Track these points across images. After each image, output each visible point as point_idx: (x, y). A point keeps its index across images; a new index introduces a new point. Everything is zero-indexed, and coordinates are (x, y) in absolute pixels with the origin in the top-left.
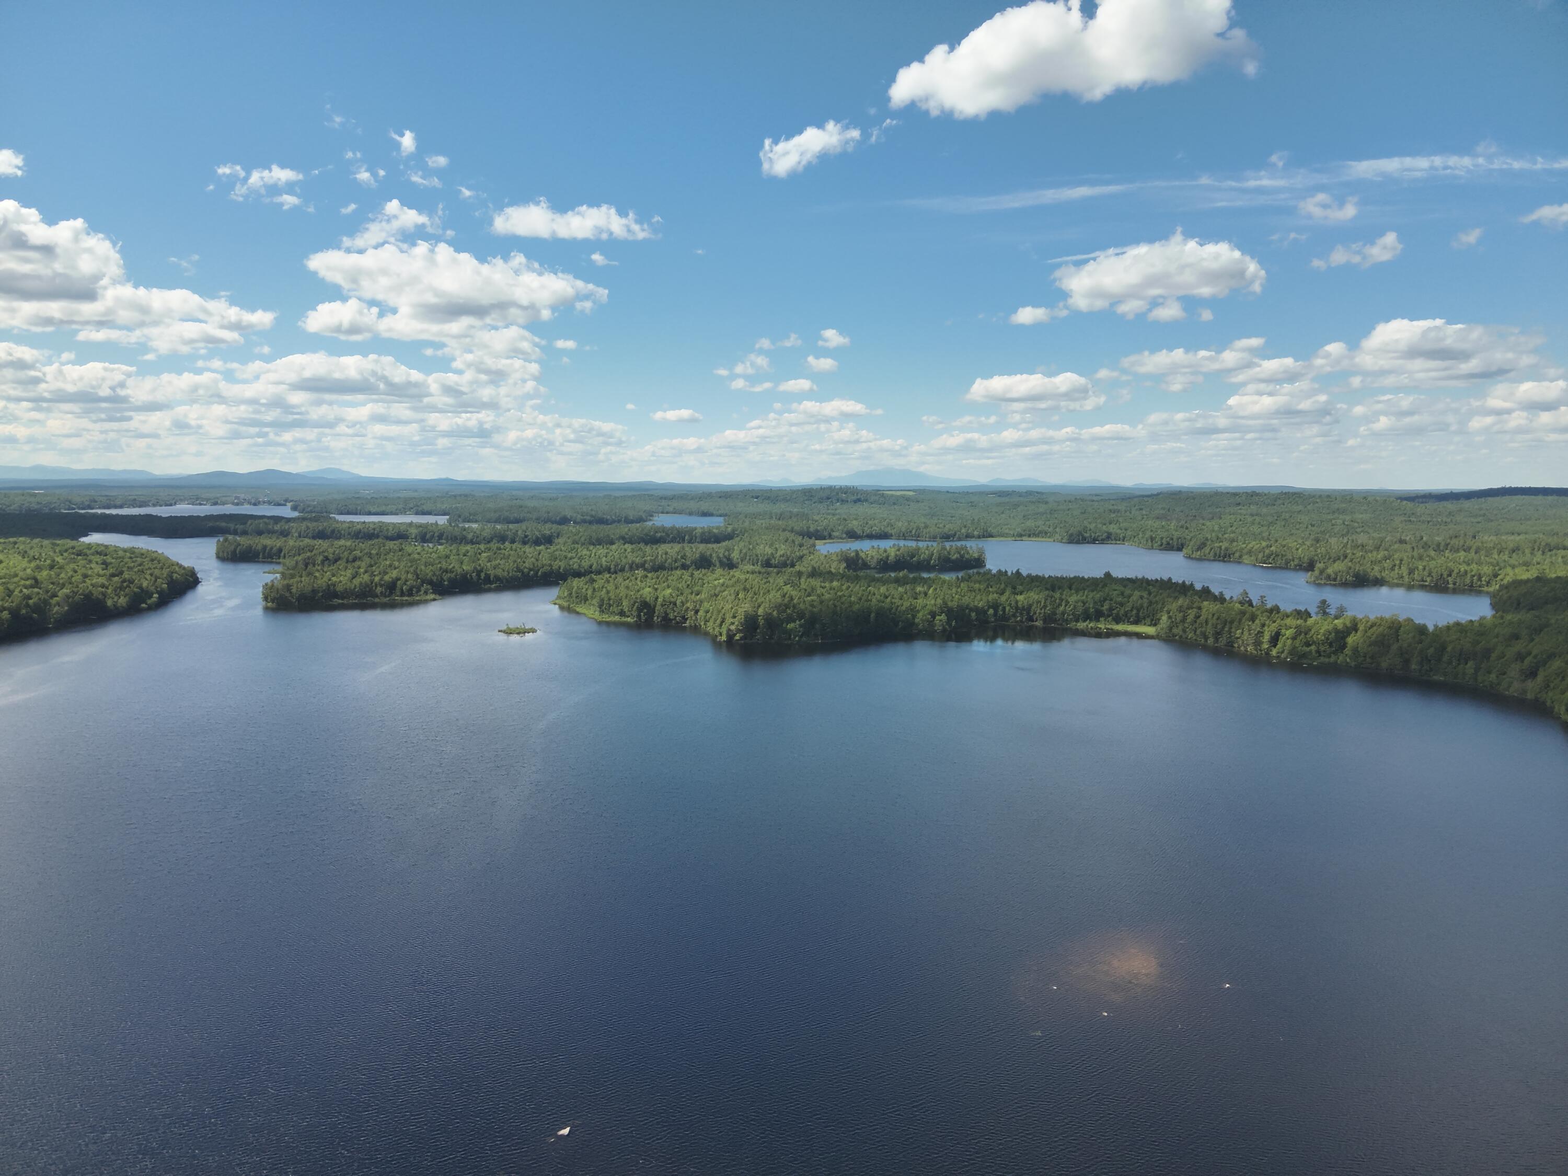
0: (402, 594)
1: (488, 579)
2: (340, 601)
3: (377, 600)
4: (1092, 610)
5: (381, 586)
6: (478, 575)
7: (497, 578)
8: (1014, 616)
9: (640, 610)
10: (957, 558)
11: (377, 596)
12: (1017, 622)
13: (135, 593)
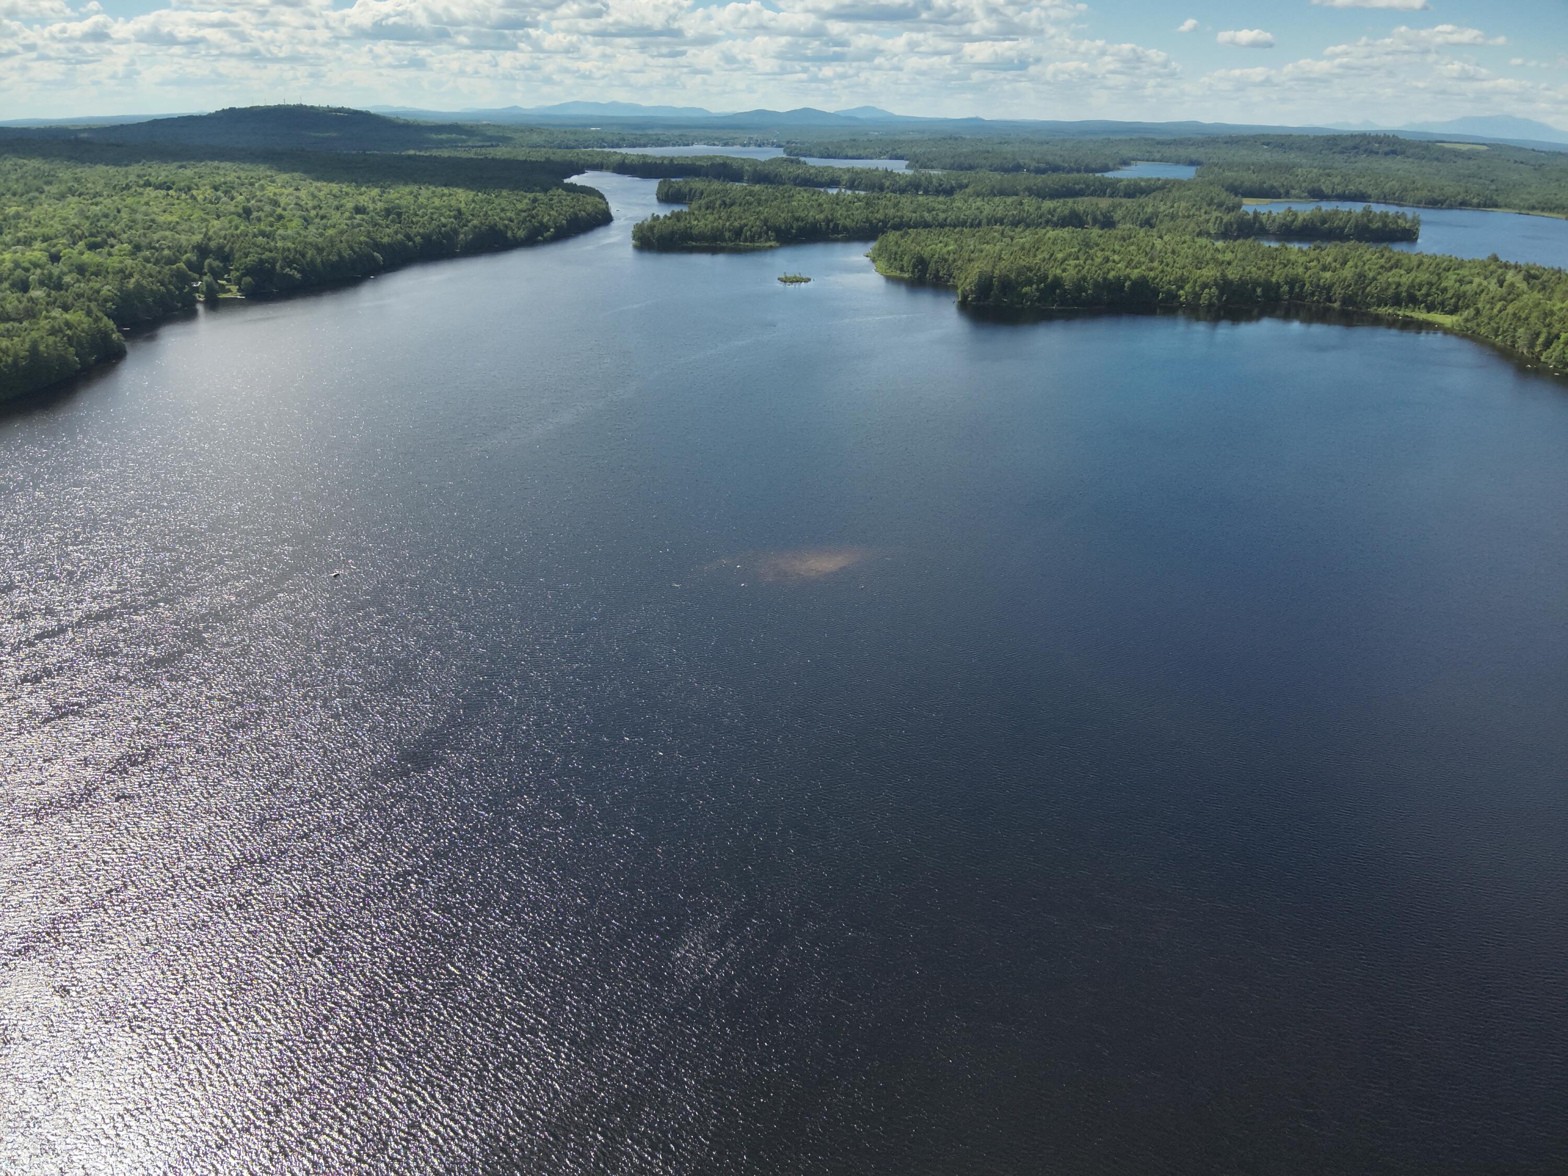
0: (746, 240)
1: (836, 230)
2: (694, 244)
3: (724, 244)
4: (1404, 294)
5: (730, 231)
6: (828, 225)
7: (845, 228)
8: (1313, 294)
9: (915, 266)
10: (1378, 228)
11: (725, 241)
12: (1314, 302)
13: (534, 227)
